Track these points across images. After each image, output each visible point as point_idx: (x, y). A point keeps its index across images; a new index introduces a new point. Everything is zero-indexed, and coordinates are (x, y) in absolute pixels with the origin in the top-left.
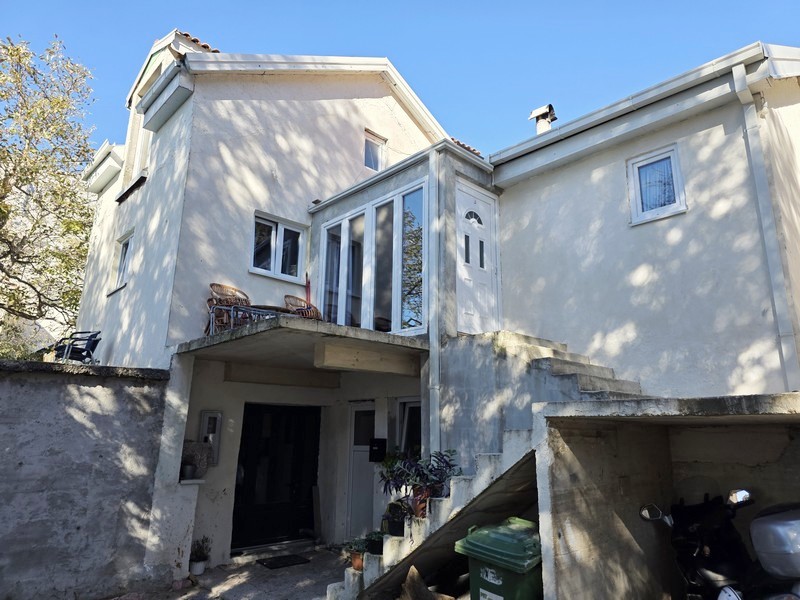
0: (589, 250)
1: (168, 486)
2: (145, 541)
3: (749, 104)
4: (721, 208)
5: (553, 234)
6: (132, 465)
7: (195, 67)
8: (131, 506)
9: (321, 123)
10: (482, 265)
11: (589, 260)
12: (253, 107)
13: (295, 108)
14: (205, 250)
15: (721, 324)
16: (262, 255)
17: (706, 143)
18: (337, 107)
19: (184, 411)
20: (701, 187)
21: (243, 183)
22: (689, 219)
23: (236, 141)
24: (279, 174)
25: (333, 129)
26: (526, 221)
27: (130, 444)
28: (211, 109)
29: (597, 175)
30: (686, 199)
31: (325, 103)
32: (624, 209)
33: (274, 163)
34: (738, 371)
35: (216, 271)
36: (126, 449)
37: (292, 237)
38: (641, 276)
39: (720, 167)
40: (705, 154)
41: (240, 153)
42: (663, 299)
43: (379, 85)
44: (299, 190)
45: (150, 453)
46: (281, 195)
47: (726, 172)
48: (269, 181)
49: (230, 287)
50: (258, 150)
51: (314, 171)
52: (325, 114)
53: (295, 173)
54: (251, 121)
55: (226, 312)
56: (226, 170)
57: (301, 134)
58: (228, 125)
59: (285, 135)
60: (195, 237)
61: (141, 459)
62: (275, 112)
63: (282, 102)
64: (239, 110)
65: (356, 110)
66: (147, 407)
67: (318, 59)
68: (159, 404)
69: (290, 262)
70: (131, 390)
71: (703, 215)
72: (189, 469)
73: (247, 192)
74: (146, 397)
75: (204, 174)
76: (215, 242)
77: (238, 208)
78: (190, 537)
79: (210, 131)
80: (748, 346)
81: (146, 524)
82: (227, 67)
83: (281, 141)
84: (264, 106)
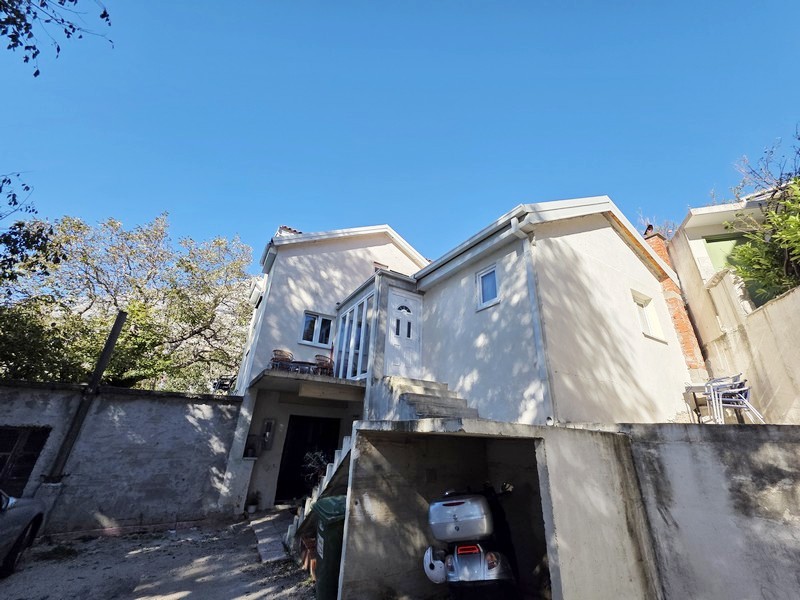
0: (459, 326)
1: (236, 460)
2: (220, 490)
3: (525, 238)
4: (516, 299)
5: (444, 317)
6: (217, 446)
7: (276, 244)
8: (214, 469)
9: (348, 262)
10: (409, 336)
11: (459, 331)
12: (309, 258)
13: (332, 256)
14: (275, 333)
15: (516, 372)
16: (308, 336)
17: (509, 261)
18: (359, 253)
19: (250, 419)
20: (507, 287)
21: (299, 297)
22: (502, 306)
23: (297, 276)
24: (321, 291)
25: (354, 264)
26: (434, 309)
27: (217, 436)
28: (285, 262)
29: (464, 282)
30: (500, 297)
31: (350, 251)
32: (474, 301)
33: (318, 285)
34: (523, 402)
35: (281, 343)
36: (215, 438)
37: (326, 323)
38: (481, 341)
39: (515, 275)
40: (508, 267)
41: (299, 282)
42: (489, 356)
43: (384, 238)
44: (332, 298)
45: (228, 441)
46: (321, 301)
47: (518, 278)
48: (314, 295)
49: (287, 351)
50: (310, 279)
51: (342, 287)
52: (350, 257)
53: (330, 288)
54: (306, 265)
55: (281, 363)
56: (291, 291)
57: (335, 269)
58: (294, 269)
59: (326, 271)
60: (270, 326)
61: (222, 444)
62: (321, 259)
63: (325, 254)
64: (300, 261)
65: (369, 253)
66: (229, 416)
67: (345, 230)
68: (236, 415)
69: (324, 338)
70: (221, 407)
71: (508, 301)
72: (250, 450)
73: (301, 300)
74: (228, 410)
75: (278, 294)
76: (281, 328)
77: (294, 309)
78: (247, 490)
79: (283, 272)
80: (527, 386)
81: (221, 480)
82: (294, 241)
83: (324, 274)
84: (315, 257)
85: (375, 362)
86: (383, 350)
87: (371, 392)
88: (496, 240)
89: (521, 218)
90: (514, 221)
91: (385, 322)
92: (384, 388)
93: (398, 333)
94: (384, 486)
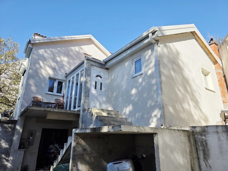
0: (124, 85)
1: (15, 151)
2: (7, 165)
3: (155, 43)
4: (150, 72)
5: (118, 80)
6: (4, 145)
7: (32, 42)
8: (3, 156)
9: (71, 53)
10: (101, 89)
11: (124, 87)
12: (50, 51)
13: (63, 50)
14: (33, 88)
15: (148, 105)
16: (51, 89)
17: (147, 54)
18: (77, 48)
19: (21, 131)
20: (146, 66)
21: (46, 70)
22: (143, 75)
23: (44, 59)
24: (57, 68)
25: (74, 54)
26: (113, 77)
27: (4, 139)
28: (37, 52)
29: (127, 64)
30: (143, 71)
31: (72, 48)
32: (131, 73)
33: (55, 64)
34: (151, 118)
35: (36, 93)
36: (3, 141)
37: (60, 84)
38: (134, 91)
39: (150, 61)
40: (147, 57)
41: (45, 62)
42: (137, 98)
43: (89, 41)
44: (63, 71)
45: (10, 142)
46: (57, 72)
47: (151, 62)
48: (54, 69)
49: (40, 97)
50: (51, 61)
51: (68, 66)
52: (72, 50)
53: (62, 66)
54: (49, 54)
55: (37, 103)
56: (41, 67)
57: (64, 57)
58: (42, 56)
59: (59, 57)
60: (30, 85)
61: (7, 143)
62: (57, 51)
63: (59, 49)
64: (46, 52)
65: (82, 49)
66: (10, 130)
67: (69, 37)
68: (14, 129)
69: (59, 90)
70: (6, 125)
71: (146, 73)
72: (22, 146)
73: (47, 72)
74: (10, 127)
75: (34, 69)
76: (36, 86)
77: (44, 77)
78: (21, 165)
79: (36, 57)
80: (153, 111)
81: (7, 161)
82: (42, 41)
83: (58, 59)
84: (53, 50)
85: (85, 102)
86: (88, 96)
87: (82, 116)
88: (142, 44)
89: (153, 33)
90: (150, 35)
91: (89, 83)
92: (89, 114)
93: (96, 88)
94: (88, 158)
